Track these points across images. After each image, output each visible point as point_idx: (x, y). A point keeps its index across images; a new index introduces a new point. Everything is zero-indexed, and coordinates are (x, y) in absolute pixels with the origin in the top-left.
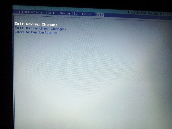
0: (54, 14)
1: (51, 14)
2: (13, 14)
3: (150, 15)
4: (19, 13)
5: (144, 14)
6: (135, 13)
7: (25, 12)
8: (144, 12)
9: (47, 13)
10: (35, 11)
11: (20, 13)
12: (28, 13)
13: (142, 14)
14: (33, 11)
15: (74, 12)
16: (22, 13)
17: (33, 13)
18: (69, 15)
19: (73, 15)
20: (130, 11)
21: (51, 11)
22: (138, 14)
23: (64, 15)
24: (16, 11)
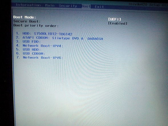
0: (53, 7)
1: (50, 7)
2: (12, 7)
3: (151, 6)
4: (17, 6)
5: (145, 6)
6: (135, 5)
7: (23, 5)
8: (145, 3)
9: (46, 6)
10: (34, 4)
11: (19, 6)
12: (26, 6)
13: (143, 6)
14: (31, 4)
15: (73, 4)
16: (20, 6)
17: (32, 6)
18: (68, 7)
19: (72, 7)
20: (130, 3)
21: (50, 4)
22: (139, 6)
23: (63, 7)
24: (15, 5)
